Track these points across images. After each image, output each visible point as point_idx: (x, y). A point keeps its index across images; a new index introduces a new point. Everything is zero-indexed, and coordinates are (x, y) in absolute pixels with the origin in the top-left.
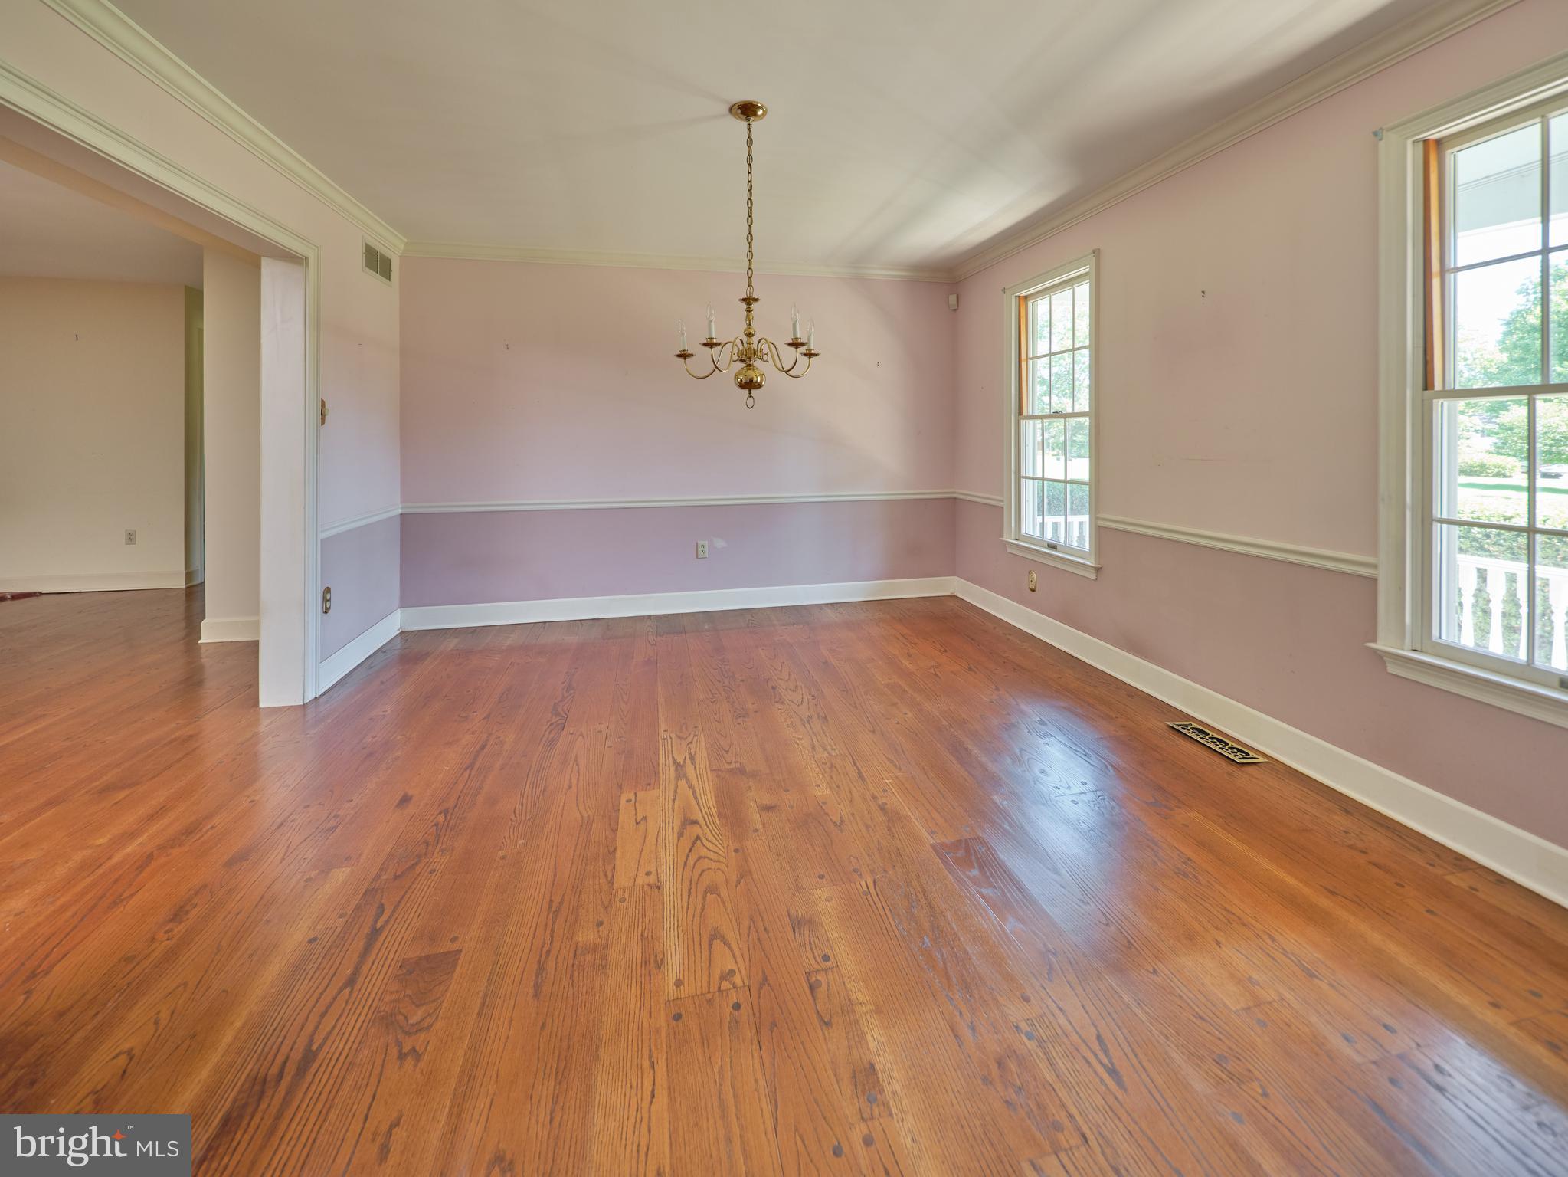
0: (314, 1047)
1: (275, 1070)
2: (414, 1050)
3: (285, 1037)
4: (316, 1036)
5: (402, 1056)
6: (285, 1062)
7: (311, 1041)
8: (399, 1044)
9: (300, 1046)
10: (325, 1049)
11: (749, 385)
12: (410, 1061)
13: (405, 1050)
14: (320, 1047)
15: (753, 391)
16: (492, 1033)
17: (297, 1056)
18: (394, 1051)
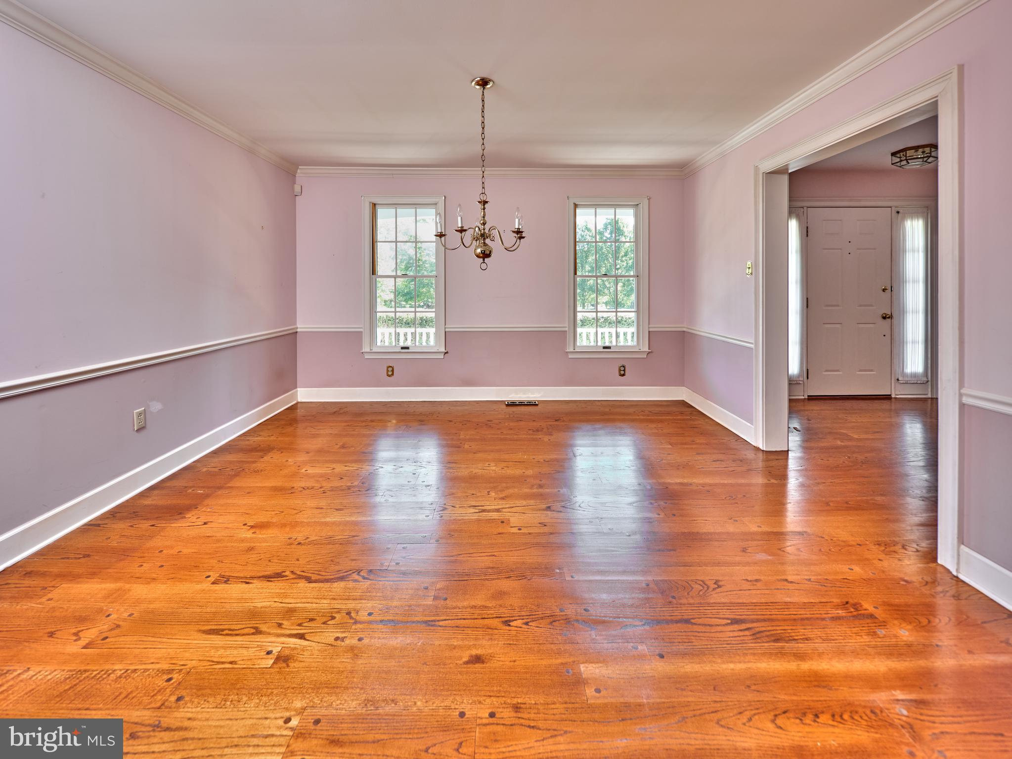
0: (729, 621)
1: (747, 633)
2: (715, 583)
3: (729, 637)
4: (724, 623)
5: (719, 587)
6: (741, 630)
7: (727, 624)
8: (714, 589)
9: (731, 628)
10: (729, 616)
11: (485, 255)
12: (720, 583)
13: (717, 586)
14: (728, 619)
15: (486, 259)
16: (698, 561)
17: (736, 627)
18: (719, 590)
